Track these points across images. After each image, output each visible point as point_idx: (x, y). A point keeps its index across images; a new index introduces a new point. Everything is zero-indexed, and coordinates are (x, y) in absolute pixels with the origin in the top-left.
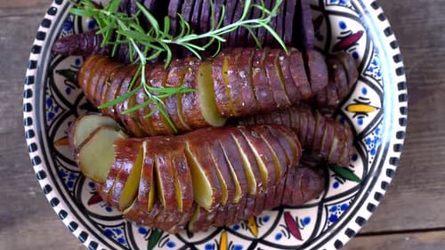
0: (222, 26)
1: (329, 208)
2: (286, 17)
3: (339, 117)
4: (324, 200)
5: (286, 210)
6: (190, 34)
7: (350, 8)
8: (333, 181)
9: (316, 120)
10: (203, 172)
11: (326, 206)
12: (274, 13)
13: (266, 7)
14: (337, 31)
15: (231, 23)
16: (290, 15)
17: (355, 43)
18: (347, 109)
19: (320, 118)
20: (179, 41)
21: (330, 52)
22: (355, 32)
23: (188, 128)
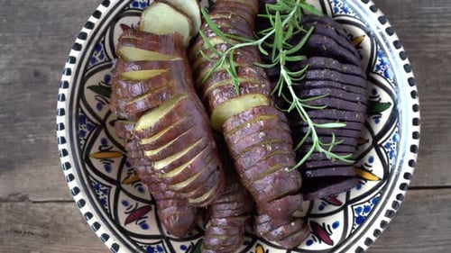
0: (306, 109)
1: (161, 245)
2: (330, 169)
3: (250, 240)
4: (168, 240)
5: (153, 207)
6: (292, 81)
7: (353, 228)
8: (187, 244)
9: (239, 216)
11: (162, 242)
12: (329, 155)
13: (334, 146)
14: (329, 221)
15: (311, 118)
16: (333, 172)
17: (320, 240)
18: (258, 245)
19: (243, 219)
21: (310, 219)
22: (332, 237)
23: (205, 96)
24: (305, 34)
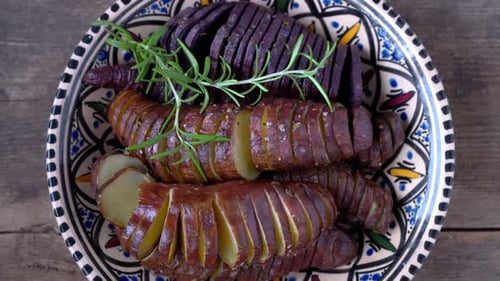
0: (265, 74)
1: (361, 276)
2: (335, 70)
3: (380, 179)
4: (356, 267)
5: (314, 273)
6: (230, 78)
7: (403, 66)
8: (367, 247)
9: (355, 182)
10: (230, 228)
11: (357, 274)
12: (321, 65)
13: (314, 58)
14: (387, 88)
15: (275, 72)
16: (339, 68)
17: (404, 104)
18: (389, 172)
19: (360, 179)
20: (219, 85)
21: (377, 110)
22: (406, 91)
23: (219, 178)
24: (182, 49)
